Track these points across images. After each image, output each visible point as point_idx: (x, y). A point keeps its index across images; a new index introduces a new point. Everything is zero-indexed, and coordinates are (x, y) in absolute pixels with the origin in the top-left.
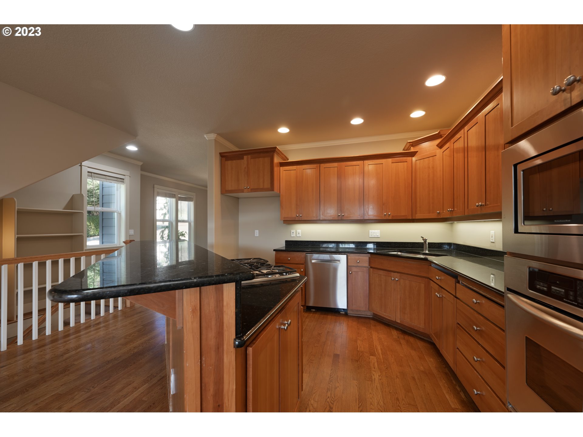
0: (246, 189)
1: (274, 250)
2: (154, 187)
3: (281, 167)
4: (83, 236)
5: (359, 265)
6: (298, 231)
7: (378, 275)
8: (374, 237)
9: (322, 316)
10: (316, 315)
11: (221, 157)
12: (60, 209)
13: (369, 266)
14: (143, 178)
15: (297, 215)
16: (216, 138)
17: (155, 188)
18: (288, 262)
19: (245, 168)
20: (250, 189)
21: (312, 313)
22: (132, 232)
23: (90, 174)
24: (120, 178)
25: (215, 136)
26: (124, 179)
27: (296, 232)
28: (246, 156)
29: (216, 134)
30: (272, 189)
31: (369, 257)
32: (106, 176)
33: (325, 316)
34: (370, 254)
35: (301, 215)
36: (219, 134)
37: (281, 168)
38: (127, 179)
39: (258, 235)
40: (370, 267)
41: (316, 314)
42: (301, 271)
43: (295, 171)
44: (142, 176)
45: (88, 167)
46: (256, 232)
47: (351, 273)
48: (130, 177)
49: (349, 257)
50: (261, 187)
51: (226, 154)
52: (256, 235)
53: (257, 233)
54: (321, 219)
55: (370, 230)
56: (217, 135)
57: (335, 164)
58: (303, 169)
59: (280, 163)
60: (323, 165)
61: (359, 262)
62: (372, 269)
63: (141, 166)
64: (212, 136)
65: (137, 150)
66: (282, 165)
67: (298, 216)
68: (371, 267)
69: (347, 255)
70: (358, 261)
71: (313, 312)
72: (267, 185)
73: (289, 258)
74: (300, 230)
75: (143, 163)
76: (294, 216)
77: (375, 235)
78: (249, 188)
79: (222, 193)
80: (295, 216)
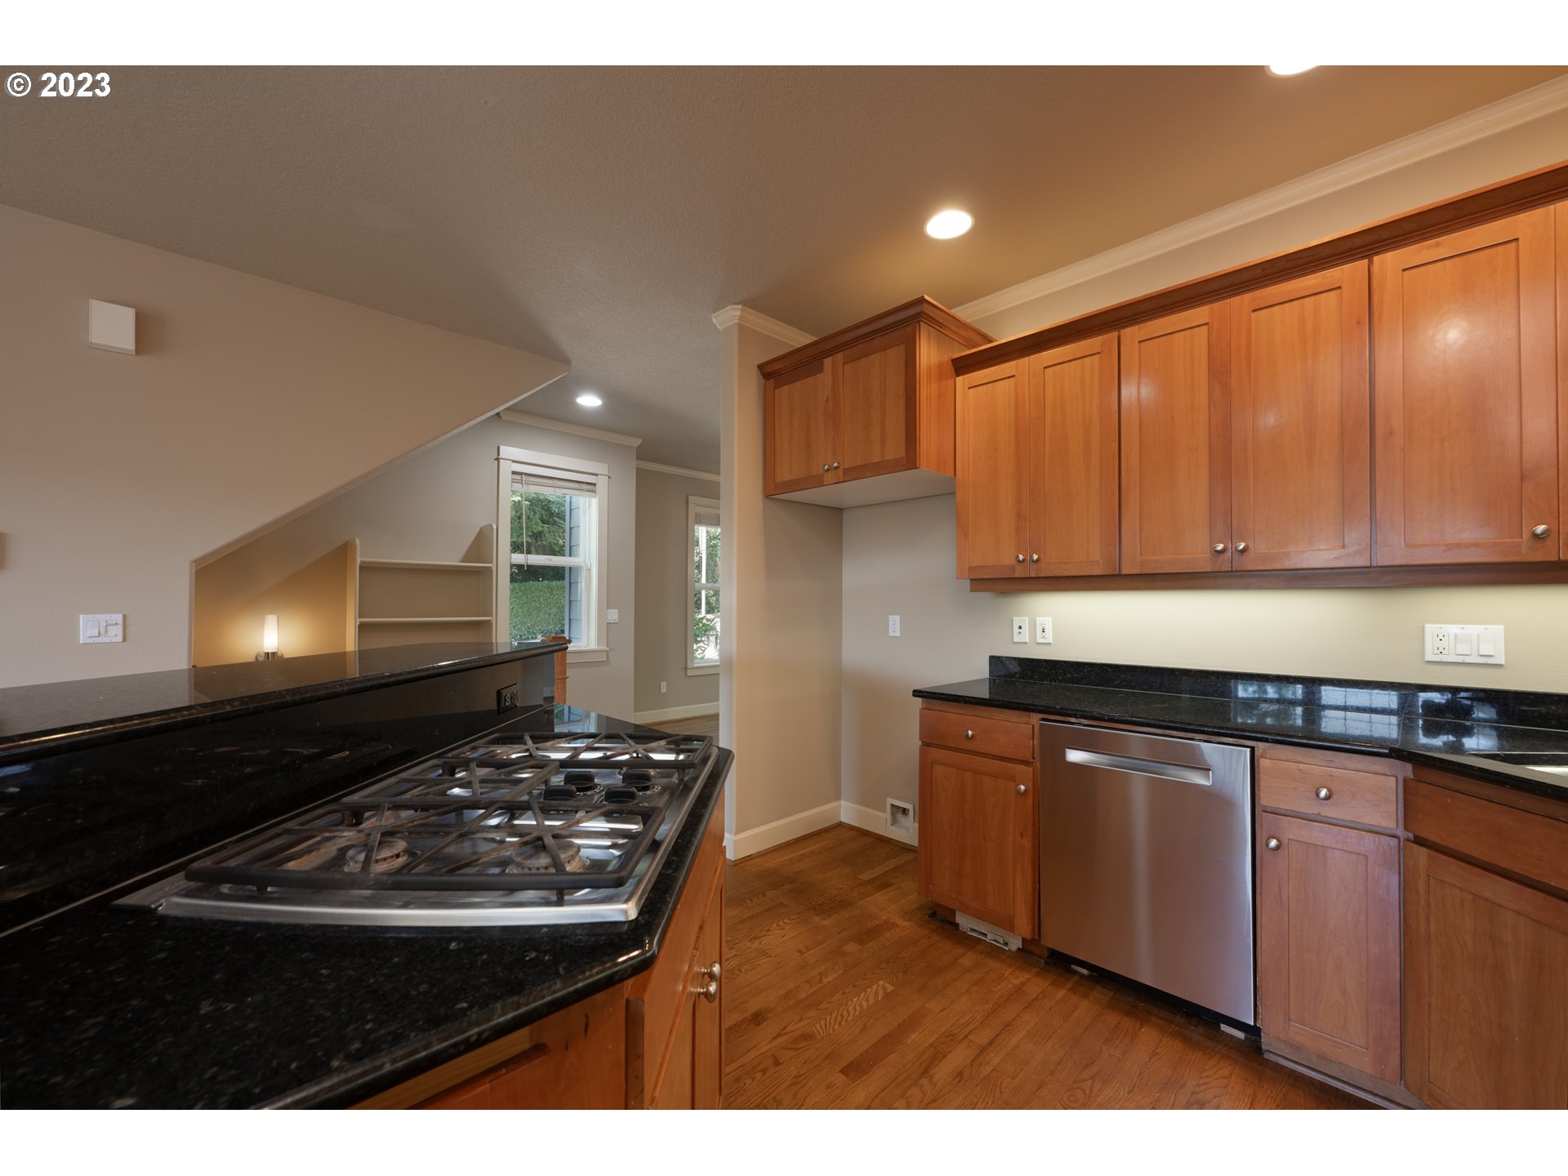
0: (830, 472)
1: (917, 693)
2: (687, 503)
3: (957, 376)
4: (492, 624)
5: (1328, 811)
6: (1039, 620)
7: (1470, 897)
8: (1459, 659)
9: (1113, 1018)
10: (1085, 1004)
11: (763, 381)
12: (454, 562)
13: (1406, 828)
14: (642, 477)
15: (1021, 557)
16: (741, 318)
17: (690, 505)
18: (969, 746)
19: (827, 400)
20: (840, 471)
21: (1070, 984)
22: (613, 615)
23: (518, 477)
24: (587, 483)
25: (738, 313)
26: (594, 485)
27: (1033, 626)
28: (830, 359)
29: (740, 306)
30: (910, 460)
31: (1405, 781)
32: (555, 478)
33: (1128, 1023)
34: (1409, 767)
35: (1035, 557)
36: (749, 303)
37: (959, 379)
38: (602, 483)
39: (898, 634)
40: (1411, 835)
41: (1085, 996)
42: (1018, 792)
43: (1012, 379)
44: (640, 472)
45: (514, 461)
46: (891, 622)
47: (1278, 848)
48: (609, 477)
49: (1264, 763)
50: (876, 458)
51: (776, 367)
52: (891, 634)
53: (895, 626)
54: (1125, 571)
55: (1427, 626)
56: (742, 310)
57: (1199, 314)
58: (1045, 368)
59: (954, 361)
60: (1132, 333)
61: (1328, 798)
62: (1423, 852)
63: (637, 448)
64: (729, 317)
65: (600, 406)
66: (962, 366)
67: (1024, 560)
68: (1419, 841)
69: (1253, 749)
70: (1323, 793)
71: (1076, 978)
72: (895, 449)
73: (970, 733)
74: (1050, 619)
75: (641, 441)
76: (1008, 560)
77: (1463, 648)
78: (837, 468)
79: (769, 495)
80: (1013, 561)
